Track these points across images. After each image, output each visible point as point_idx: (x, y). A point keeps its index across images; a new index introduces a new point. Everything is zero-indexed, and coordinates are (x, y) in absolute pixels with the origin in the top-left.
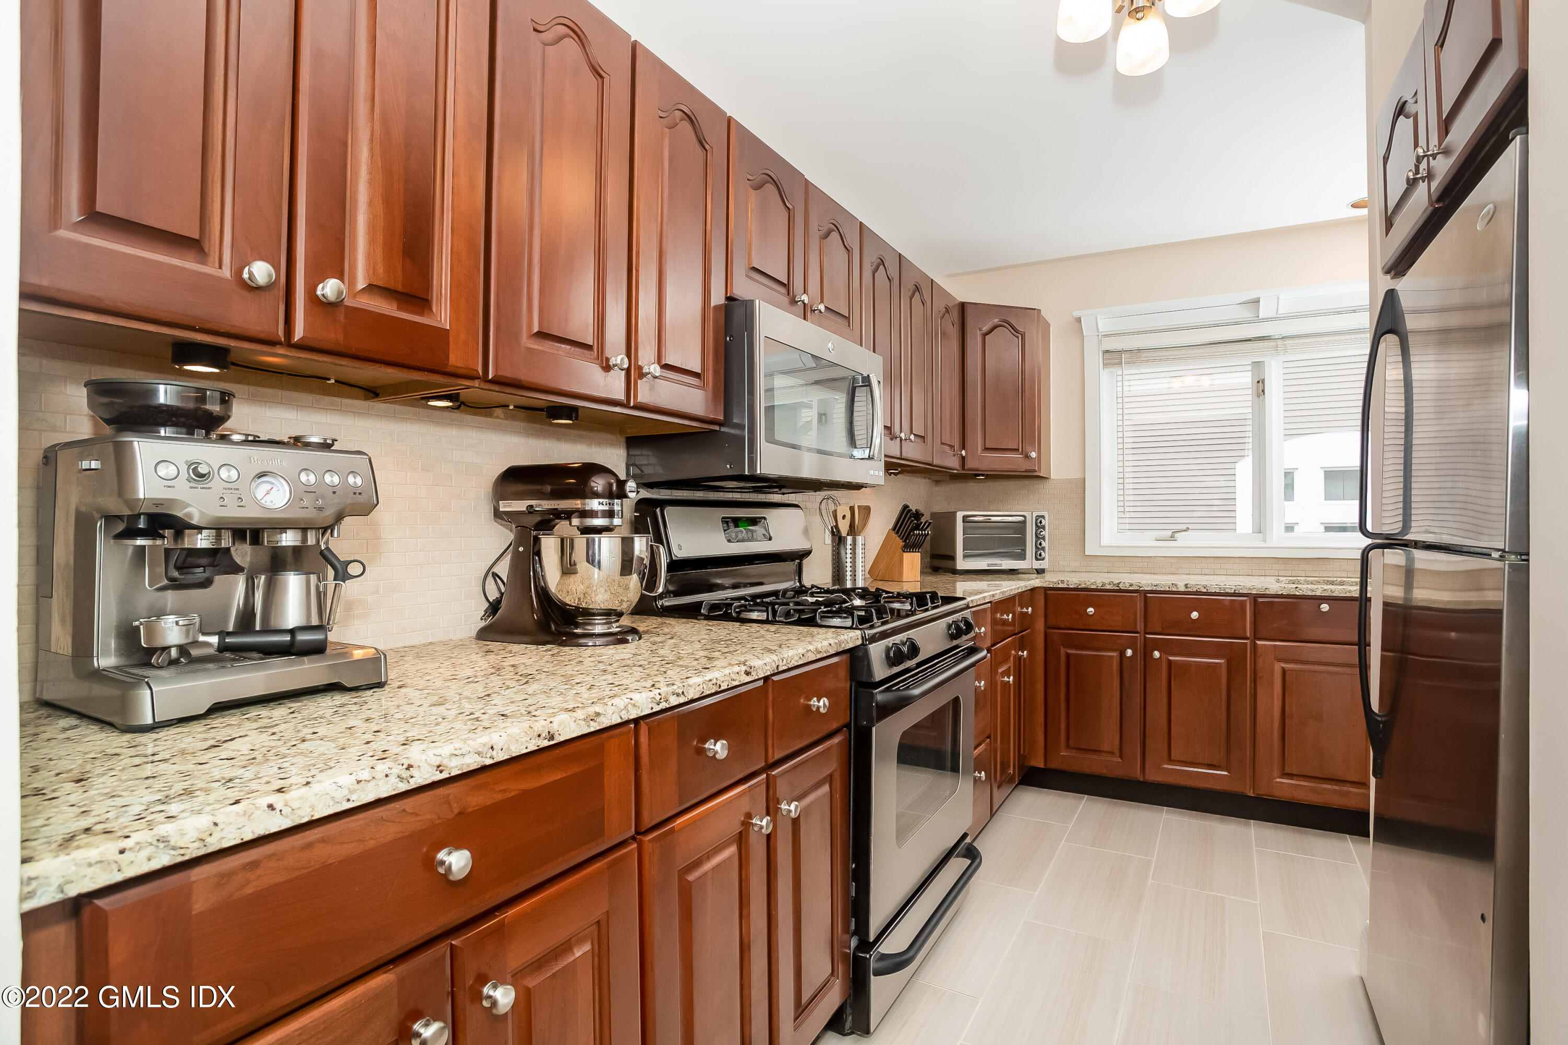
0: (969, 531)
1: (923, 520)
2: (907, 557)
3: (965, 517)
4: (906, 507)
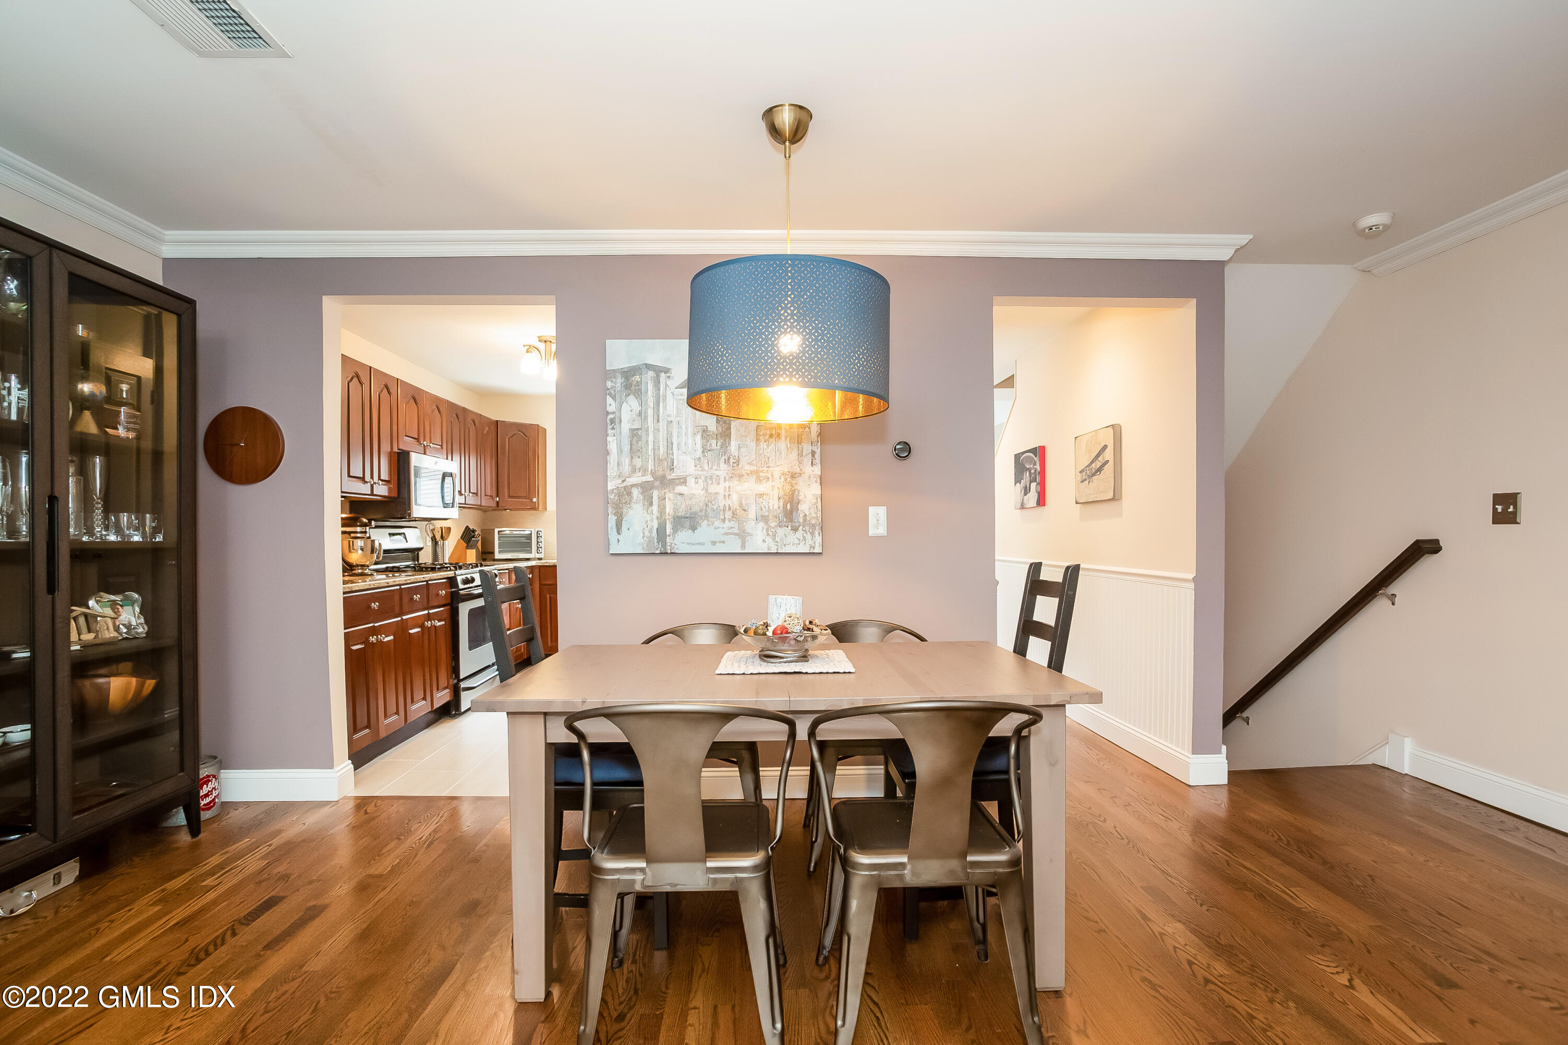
0: (501, 539)
1: (476, 533)
2: (469, 551)
3: (499, 531)
4: (467, 527)
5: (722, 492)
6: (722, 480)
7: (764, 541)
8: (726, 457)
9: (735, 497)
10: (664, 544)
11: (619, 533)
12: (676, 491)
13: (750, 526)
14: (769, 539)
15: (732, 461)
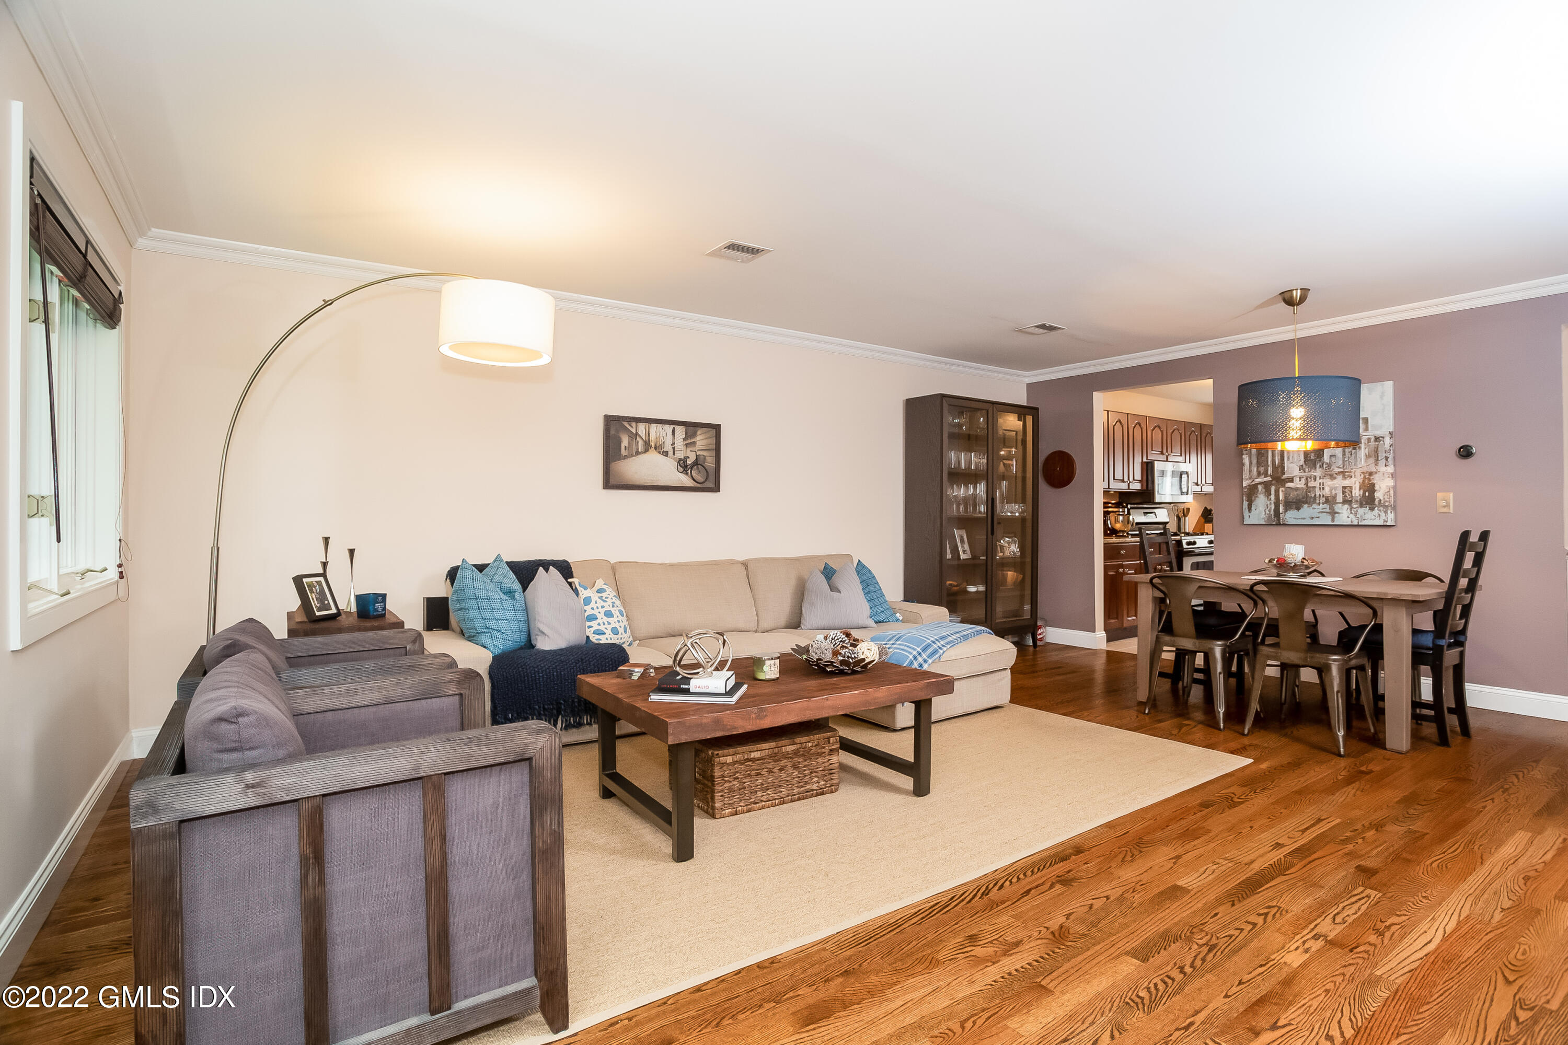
2: (1206, 525)
4: (1206, 507)
5: (1318, 486)
6: (1318, 479)
7: (1348, 517)
8: (1321, 464)
9: (1327, 489)
10: (1279, 519)
11: (1250, 512)
12: (1286, 486)
13: (1338, 508)
14: (1352, 516)
15: (1325, 466)
